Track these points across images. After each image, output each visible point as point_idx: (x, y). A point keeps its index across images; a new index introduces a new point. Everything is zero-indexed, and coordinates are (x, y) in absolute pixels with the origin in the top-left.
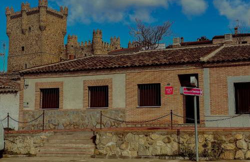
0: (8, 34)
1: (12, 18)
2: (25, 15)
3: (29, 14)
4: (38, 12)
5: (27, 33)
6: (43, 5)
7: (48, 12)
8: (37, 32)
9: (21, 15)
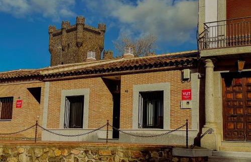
0: (51, 51)
1: (54, 35)
2: (64, 33)
3: (68, 31)
4: (75, 29)
5: (66, 49)
6: (80, 22)
7: (86, 29)
8: (75, 48)
9: (61, 33)
